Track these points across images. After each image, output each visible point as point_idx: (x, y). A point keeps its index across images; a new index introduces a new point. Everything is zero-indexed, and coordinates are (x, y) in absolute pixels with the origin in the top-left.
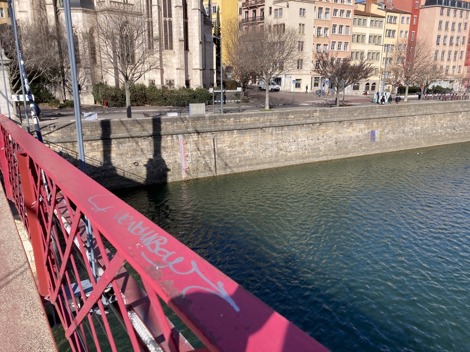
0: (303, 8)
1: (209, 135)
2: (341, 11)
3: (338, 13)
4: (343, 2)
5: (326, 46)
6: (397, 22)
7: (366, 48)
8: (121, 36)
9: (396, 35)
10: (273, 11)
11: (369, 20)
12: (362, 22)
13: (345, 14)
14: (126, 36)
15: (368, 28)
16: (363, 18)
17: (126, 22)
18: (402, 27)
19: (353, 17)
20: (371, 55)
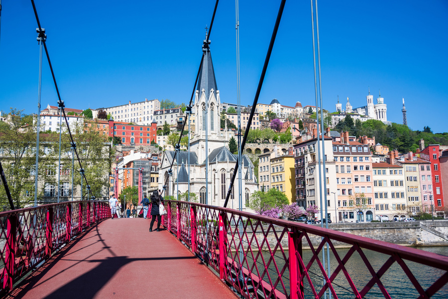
0: (326, 167)
2: (360, 166)
3: (359, 168)
4: (362, 161)
5: (351, 190)
6: (417, 170)
7: (390, 190)
8: (201, 193)
9: (418, 179)
10: (308, 170)
11: (388, 170)
12: (382, 172)
13: (364, 168)
14: (203, 193)
15: (387, 176)
16: (382, 170)
17: (203, 187)
18: (422, 173)
19: (372, 169)
20: (395, 195)
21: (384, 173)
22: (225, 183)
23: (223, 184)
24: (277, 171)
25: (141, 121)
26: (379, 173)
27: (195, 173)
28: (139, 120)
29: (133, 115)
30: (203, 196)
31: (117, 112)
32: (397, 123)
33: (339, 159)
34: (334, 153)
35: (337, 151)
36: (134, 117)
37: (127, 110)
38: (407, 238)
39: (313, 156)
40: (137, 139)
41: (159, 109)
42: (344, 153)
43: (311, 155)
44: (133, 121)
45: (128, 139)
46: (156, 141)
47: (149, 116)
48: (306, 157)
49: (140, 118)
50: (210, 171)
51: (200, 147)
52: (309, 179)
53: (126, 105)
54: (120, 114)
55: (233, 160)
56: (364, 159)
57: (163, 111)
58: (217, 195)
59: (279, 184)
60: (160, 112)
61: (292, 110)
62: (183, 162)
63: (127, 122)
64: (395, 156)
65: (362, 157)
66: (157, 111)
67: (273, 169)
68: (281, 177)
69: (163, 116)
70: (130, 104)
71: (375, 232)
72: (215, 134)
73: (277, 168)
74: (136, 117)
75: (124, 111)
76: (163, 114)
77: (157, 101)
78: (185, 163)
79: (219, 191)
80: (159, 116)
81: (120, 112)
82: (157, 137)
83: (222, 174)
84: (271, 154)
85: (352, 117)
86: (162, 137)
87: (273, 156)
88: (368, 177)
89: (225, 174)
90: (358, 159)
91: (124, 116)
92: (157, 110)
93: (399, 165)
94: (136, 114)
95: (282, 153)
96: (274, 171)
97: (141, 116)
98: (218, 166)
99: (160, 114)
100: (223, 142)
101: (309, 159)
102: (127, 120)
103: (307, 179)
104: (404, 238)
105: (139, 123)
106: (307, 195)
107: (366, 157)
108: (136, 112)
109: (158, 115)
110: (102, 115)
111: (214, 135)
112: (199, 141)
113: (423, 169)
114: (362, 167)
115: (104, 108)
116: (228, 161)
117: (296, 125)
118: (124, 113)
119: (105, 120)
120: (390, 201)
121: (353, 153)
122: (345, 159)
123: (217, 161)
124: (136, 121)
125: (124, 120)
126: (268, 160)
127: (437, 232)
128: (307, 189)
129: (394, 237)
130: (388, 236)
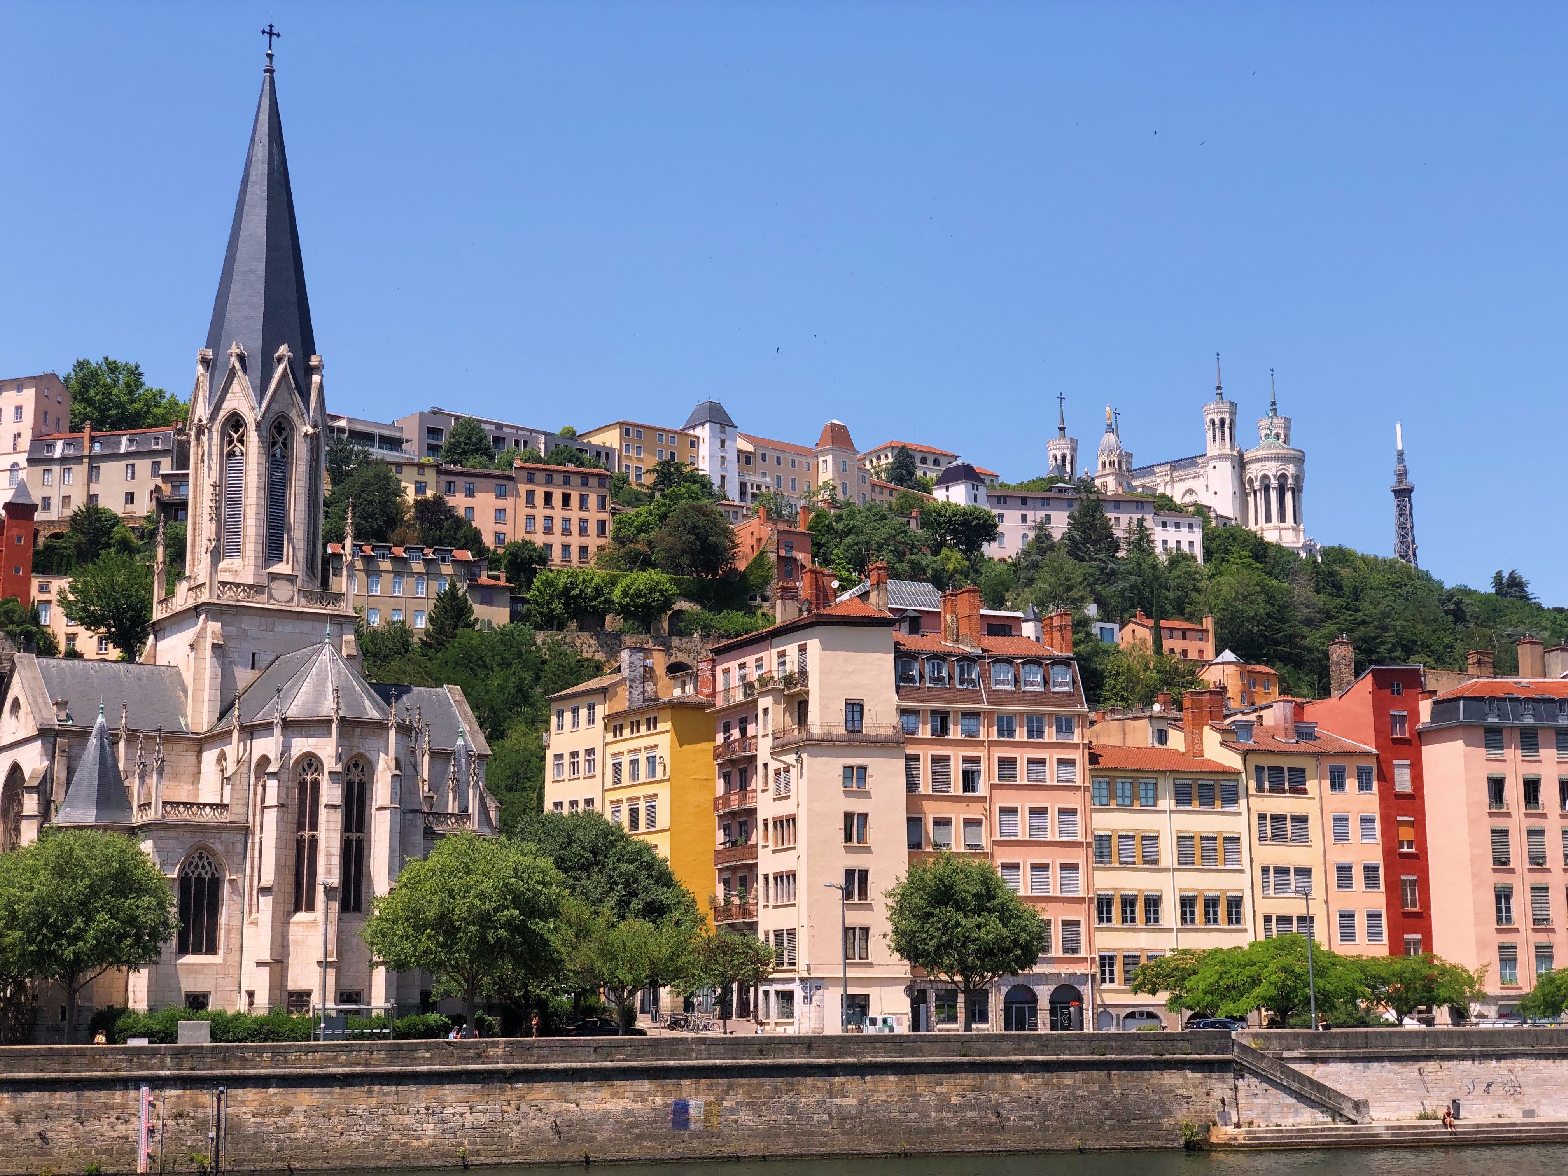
0: (858, 763)
2: (1031, 762)
3: (1021, 769)
4: (1040, 734)
7: (1170, 881)
8: (186, 882)
9: (1313, 828)
10: (771, 774)
11: (1166, 786)
13: (1051, 770)
14: (200, 880)
15: (1164, 815)
17: (201, 848)
18: (1337, 803)
19: (1090, 779)
22: (314, 826)
23: (307, 834)
24: (634, 776)
30: (198, 895)
32: (1359, 550)
33: (925, 722)
34: (902, 693)
35: (916, 684)
38: (1167, 1112)
39: (800, 707)
41: (64, 429)
42: (953, 695)
43: (789, 698)
48: (766, 710)
50: (243, 770)
51: (203, 645)
52: (775, 821)
55: (365, 712)
56: (1049, 724)
57: (81, 442)
58: (270, 890)
60: (67, 444)
61: (801, 461)
64: (1207, 717)
65: (1040, 717)
67: (617, 767)
68: (652, 808)
69: (80, 469)
72: (291, 576)
73: (634, 762)
76: (77, 456)
79: (279, 869)
82: (36, 580)
83: (304, 784)
84: (612, 691)
85: (1111, 515)
88: (1067, 815)
89: (314, 786)
90: (1020, 726)
92: (50, 430)
99: (64, 459)
100: (329, 618)
101: (778, 716)
103: (766, 822)
104: (1155, 1110)
106: (762, 903)
107: (1059, 718)
109: (50, 460)
111: (283, 581)
112: (197, 611)
113: (1338, 781)
114: (1036, 766)
116: (336, 717)
120: (1172, 940)
122: (956, 723)
123: (277, 715)
126: (591, 721)
127: (1312, 1082)
128: (761, 871)
129: (1106, 1105)
130: (1076, 1098)
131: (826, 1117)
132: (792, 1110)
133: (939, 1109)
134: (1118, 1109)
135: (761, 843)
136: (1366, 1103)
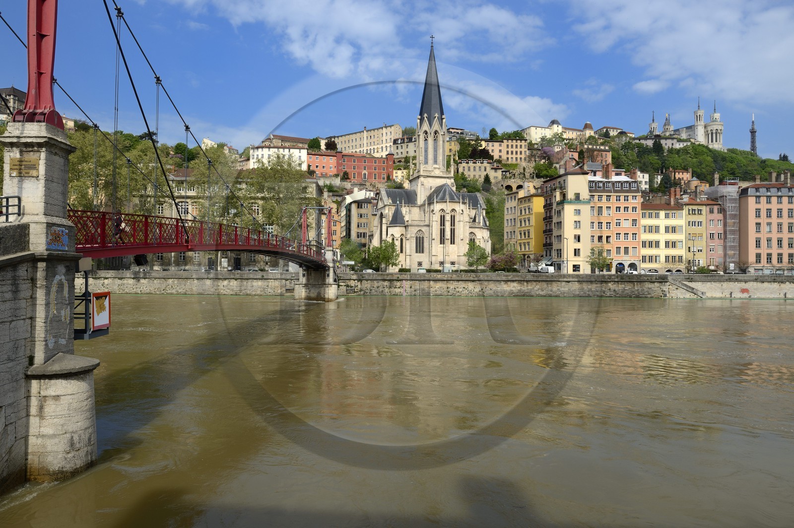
0: (577, 208)
1: (417, 282)
2: (625, 208)
3: (622, 209)
4: (627, 200)
5: (610, 237)
6: (704, 212)
7: (662, 237)
8: (417, 238)
9: (704, 224)
10: (556, 212)
11: (662, 214)
12: (654, 215)
13: (630, 209)
14: (420, 237)
15: (662, 220)
16: (654, 212)
17: (420, 230)
18: (711, 216)
19: (641, 212)
20: (670, 244)
21: (657, 216)
22: (444, 226)
23: (442, 227)
24: (525, 213)
25: (378, 152)
26: (650, 216)
27: (410, 214)
28: (376, 151)
29: (369, 144)
30: (420, 240)
31: (351, 141)
32: (738, 149)
33: (596, 198)
34: (590, 191)
35: (594, 188)
36: (370, 147)
37: (362, 138)
38: (649, 294)
39: (564, 195)
40: (370, 174)
41: (401, 136)
42: (604, 191)
43: (561, 193)
44: (369, 152)
45: (360, 174)
46: (393, 176)
47: (388, 145)
48: (555, 196)
49: (378, 148)
50: (428, 213)
51: (419, 184)
52: (557, 223)
53: (360, 132)
54: (354, 144)
55: (454, 200)
56: (630, 198)
57: (404, 139)
58: (434, 239)
59: (526, 229)
60: (401, 140)
61: (578, 133)
62: (398, 202)
63: (362, 153)
64: (675, 195)
65: (628, 196)
66: (397, 140)
67: (521, 210)
68: (529, 220)
69: (404, 145)
70: (365, 131)
71: (609, 284)
72: (439, 168)
73: (525, 209)
74: (372, 148)
75: (358, 139)
76: (404, 143)
77: (398, 127)
78: (401, 203)
79: (437, 235)
80: (399, 146)
81: (354, 140)
82: (394, 171)
83: (441, 216)
84: (520, 193)
85: (663, 142)
86: (399, 172)
87: (522, 194)
88: (634, 221)
89: (444, 216)
90: (622, 198)
91: (358, 146)
92: (398, 137)
93: (679, 207)
94: (372, 143)
95: (533, 191)
96: (521, 214)
97: (378, 146)
98: (437, 207)
99: (401, 143)
100: (448, 178)
101: (558, 197)
102: (362, 150)
103: (555, 223)
104: (646, 293)
105: (376, 155)
106: (554, 243)
107: (633, 196)
108: (372, 140)
109: (398, 144)
110: (331, 146)
111: (437, 170)
112: (418, 177)
113: (712, 212)
114: (626, 208)
115: (334, 137)
116: (448, 200)
117: (574, 154)
118: (358, 142)
119: (332, 151)
120: (662, 252)
121: (616, 191)
122: (604, 198)
123: (435, 200)
124: (372, 152)
125: (358, 150)
126: (515, 200)
127: (690, 287)
128: (554, 235)
129: (633, 292)
130: (625, 290)
131: (560, 293)
132: (551, 291)
133: (588, 291)
134: (636, 293)
135: (554, 228)
136: (705, 293)
